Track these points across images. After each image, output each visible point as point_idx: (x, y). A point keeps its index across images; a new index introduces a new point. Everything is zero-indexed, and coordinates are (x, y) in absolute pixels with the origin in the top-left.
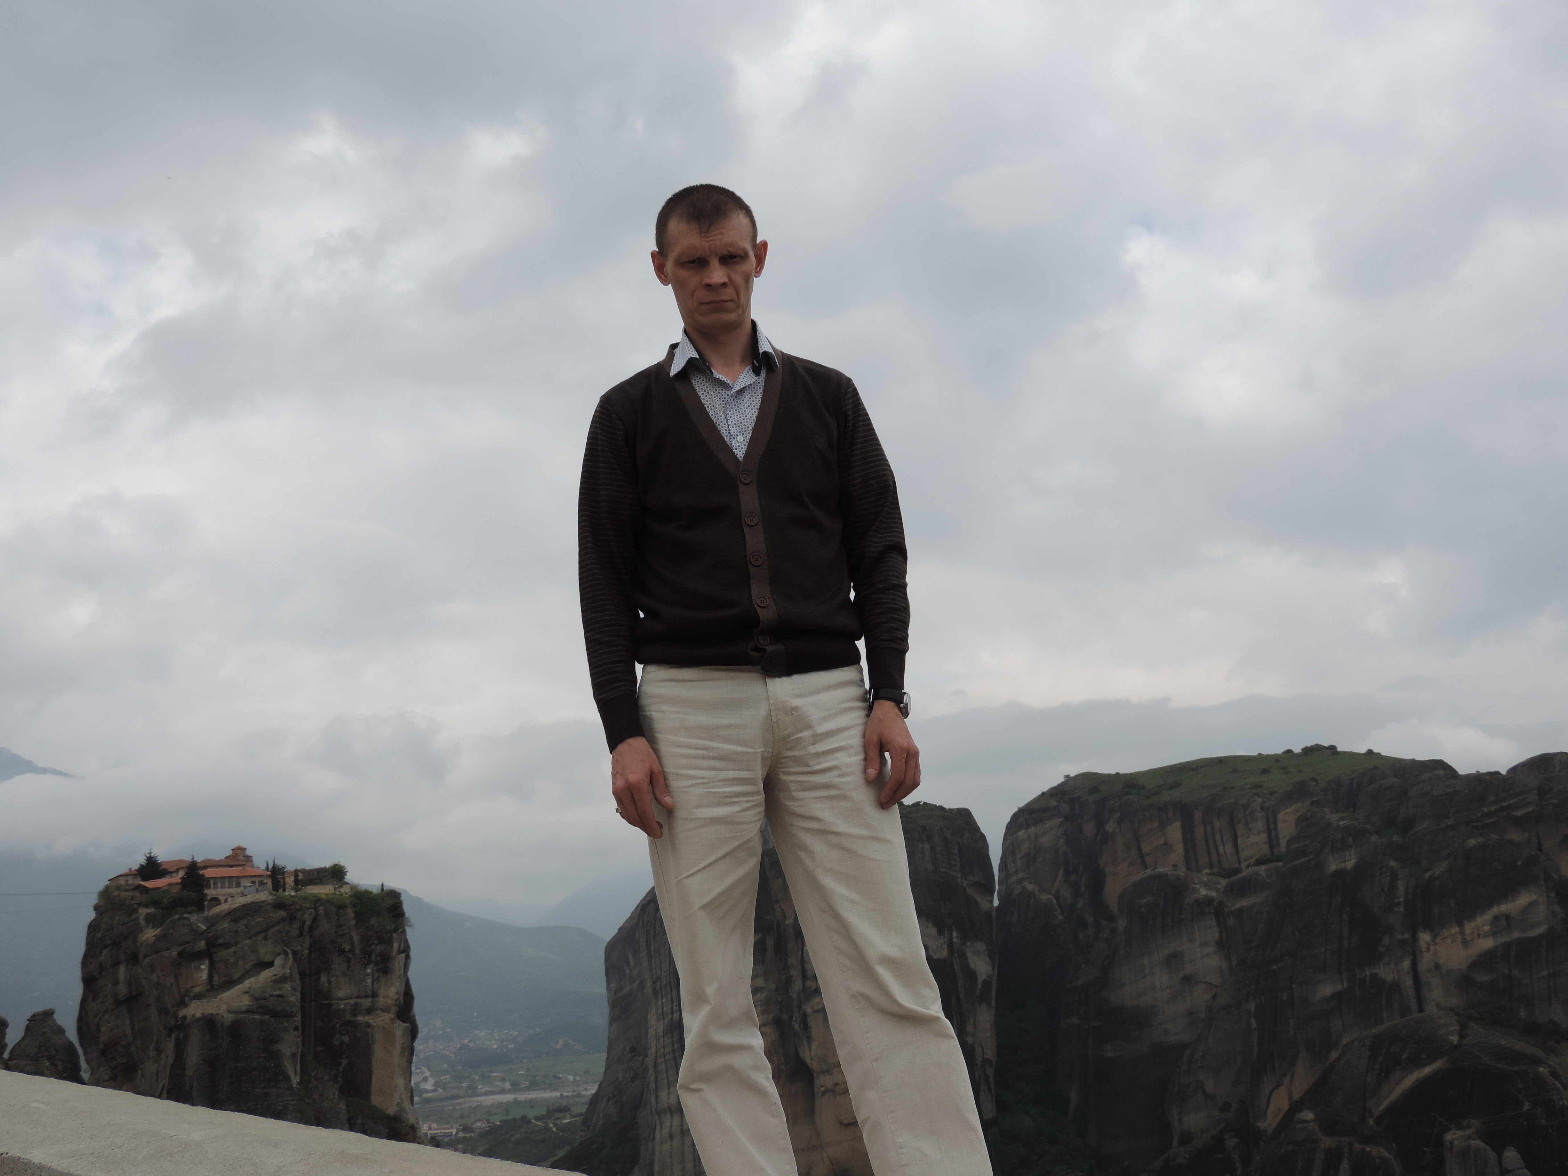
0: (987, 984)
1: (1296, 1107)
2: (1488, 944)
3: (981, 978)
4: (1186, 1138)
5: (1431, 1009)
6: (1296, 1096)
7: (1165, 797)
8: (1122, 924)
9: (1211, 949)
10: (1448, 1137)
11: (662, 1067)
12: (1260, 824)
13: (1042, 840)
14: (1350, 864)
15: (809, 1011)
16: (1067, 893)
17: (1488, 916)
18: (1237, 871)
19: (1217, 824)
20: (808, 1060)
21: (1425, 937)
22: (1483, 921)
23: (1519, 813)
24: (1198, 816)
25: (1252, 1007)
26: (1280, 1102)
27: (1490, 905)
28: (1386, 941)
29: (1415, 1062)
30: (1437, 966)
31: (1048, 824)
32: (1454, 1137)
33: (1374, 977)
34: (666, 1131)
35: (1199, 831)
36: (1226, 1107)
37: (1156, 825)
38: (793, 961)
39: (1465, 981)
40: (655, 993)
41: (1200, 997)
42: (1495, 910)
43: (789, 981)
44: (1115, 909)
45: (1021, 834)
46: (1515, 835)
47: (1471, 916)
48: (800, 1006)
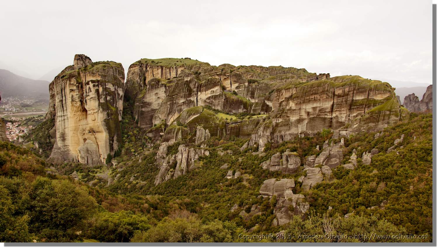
0: (122, 96)
1: (174, 121)
2: (210, 95)
3: (120, 95)
4: (155, 125)
5: (198, 105)
6: (175, 119)
7: (159, 64)
8: (148, 87)
9: (164, 92)
10: (198, 127)
11: (58, 108)
12: (175, 71)
13: (135, 70)
14: (189, 80)
15: (87, 99)
16: (139, 81)
17: (210, 90)
18: (169, 79)
19: (167, 70)
20: (86, 109)
21: (199, 93)
22: (209, 91)
23: (218, 73)
24: (164, 68)
25: (169, 103)
26: (172, 120)
27: (211, 89)
28: (193, 93)
29: (194, 114)
30: (201, 98)
31: (137, 67)
32: (199, 127)
33: (190, 100)
34: (59, 120)
35: (164, 71)
36: (163, 120)
37: (156, 69)
38: (84, 89)
39: (205, 101)
40: (57, 94)
41: (160, 101)
42: (212, 90)
43: (83, 93)
44: (147, 84)
45: (132, 69)
46: (217, 77)
47: (208, 90)
48: (85, 98)
